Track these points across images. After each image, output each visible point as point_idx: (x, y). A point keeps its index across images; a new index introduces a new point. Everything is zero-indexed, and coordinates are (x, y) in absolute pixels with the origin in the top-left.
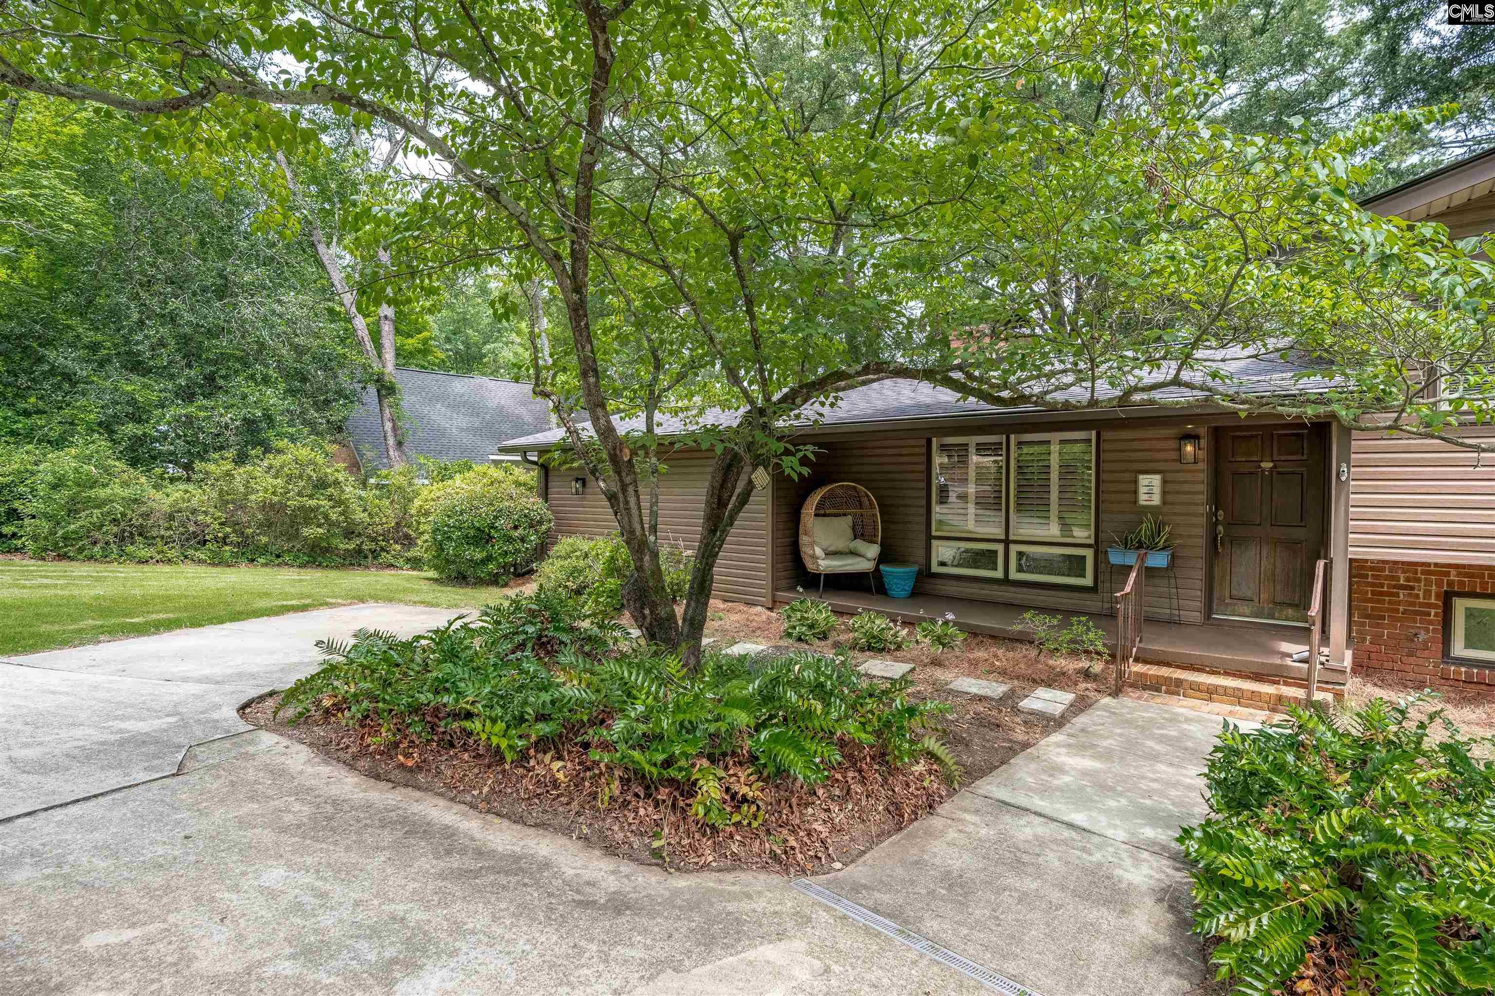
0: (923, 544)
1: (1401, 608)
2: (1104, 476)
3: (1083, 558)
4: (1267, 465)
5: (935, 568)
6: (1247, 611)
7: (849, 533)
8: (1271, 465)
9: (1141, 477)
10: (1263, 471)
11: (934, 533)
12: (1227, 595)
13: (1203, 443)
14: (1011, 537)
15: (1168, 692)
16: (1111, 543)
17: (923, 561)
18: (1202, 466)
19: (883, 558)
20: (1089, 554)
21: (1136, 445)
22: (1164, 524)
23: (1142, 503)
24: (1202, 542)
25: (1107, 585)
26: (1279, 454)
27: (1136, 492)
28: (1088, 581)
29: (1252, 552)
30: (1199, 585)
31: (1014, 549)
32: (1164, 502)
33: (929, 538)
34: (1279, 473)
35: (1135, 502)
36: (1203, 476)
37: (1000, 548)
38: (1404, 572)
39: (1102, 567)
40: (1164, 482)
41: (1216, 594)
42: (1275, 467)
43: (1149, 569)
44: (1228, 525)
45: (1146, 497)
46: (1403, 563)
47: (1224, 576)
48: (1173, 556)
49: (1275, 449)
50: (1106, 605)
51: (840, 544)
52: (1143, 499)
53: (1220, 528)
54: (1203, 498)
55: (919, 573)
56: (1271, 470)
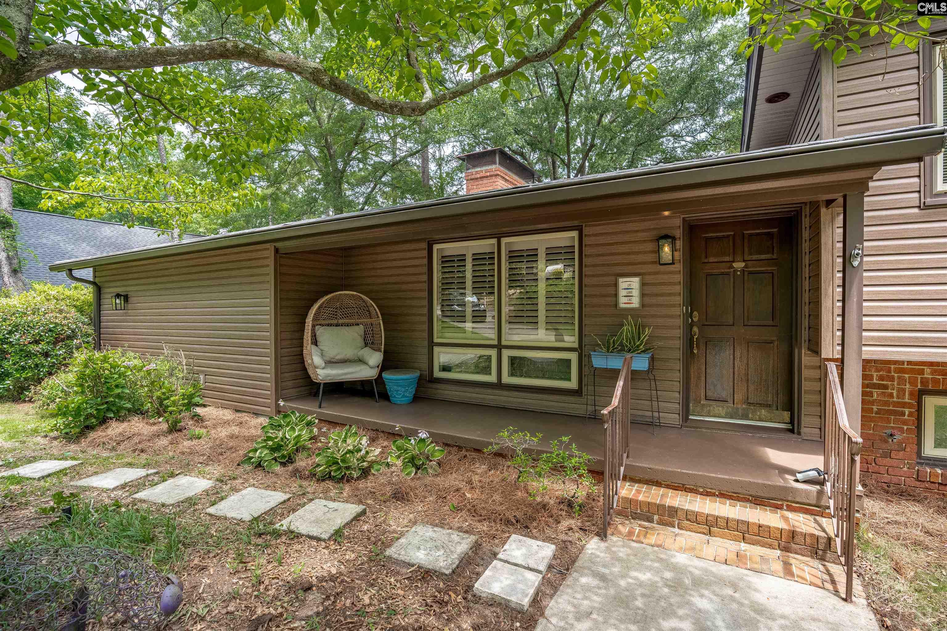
0: (426, 351)
1: (875, 408)
2: (585, 281)
3: (569, 361)
4: (739, 265)
5: (437, 374)
6: (722, 412)
7: (360, 342)
8: (743, 264)
9: (621, 280)
10: (735, 271)
11: (436, 340)
12: (703, 397)
13: (679, 244)
14: (504, 343)
15: (661, 523)
16: (595, 346)
17: (425, 366)
18: (678, 267)
19: (385, 366)
20: (573, 357)
21: (614, 249)
22: (644, 327)
23: (622, 306)
24: (678, 343)
25: (591, 388)
26: (751, 254)
27: (616, 295)
28: (573, 384)
29: (727, 353)
30: (677, 386)
31: (506, 353)
32: (643, 305)
33: (432, 344)
34: (750, 273)
35: (616, 305)
36: (679, 278)
37: (493, 353)
38: (878, 370)
39: (586, 370)
40: (643, 284)
41: (692, 395)
42: (746, 266)
43: (634, 372)
44: (702, 326)
45: (625, 300)
46: (875, 361)
47: (699, 378)
48: (652, 359)
49: (746, 249)
50: (590, 408)
51: (348, 353)
52: (623, 302)
53: (695, 329)
54: (679, 300)
55: (420, 379)
56: (743, 271)
